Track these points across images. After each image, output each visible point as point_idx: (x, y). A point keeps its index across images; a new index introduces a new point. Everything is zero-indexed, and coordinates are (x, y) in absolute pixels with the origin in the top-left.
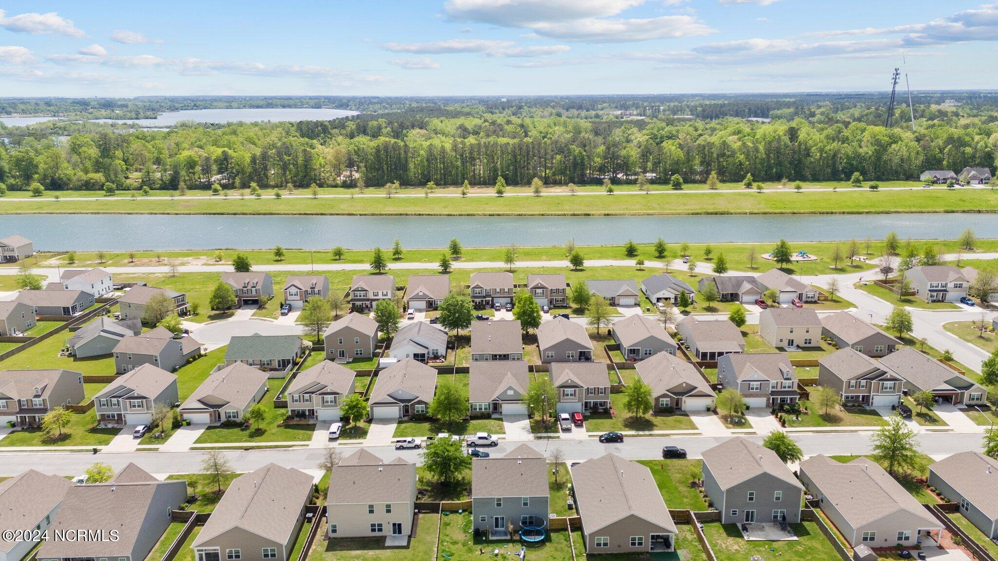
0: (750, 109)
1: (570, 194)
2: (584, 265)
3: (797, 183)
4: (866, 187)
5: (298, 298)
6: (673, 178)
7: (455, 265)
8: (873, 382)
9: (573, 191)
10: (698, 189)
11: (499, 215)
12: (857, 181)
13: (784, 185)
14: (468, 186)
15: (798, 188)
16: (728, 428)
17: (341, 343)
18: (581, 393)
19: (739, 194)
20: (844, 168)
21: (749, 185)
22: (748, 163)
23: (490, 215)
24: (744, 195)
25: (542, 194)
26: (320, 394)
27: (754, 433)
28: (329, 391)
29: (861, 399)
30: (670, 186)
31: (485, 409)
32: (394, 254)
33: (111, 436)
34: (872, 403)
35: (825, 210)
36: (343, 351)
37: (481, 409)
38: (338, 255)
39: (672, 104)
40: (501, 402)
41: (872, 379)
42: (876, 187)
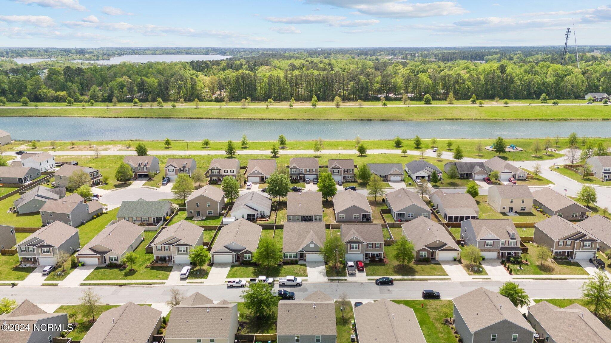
0: (472, 56)
1: (358, 106)
2: (367, 153)
3: (506, 100)
4: (550, 103)
5: (174, 173)
6: (425, 97)
7: (281, 152)
8: (576, 242)
9: (361, 105)
10: (441, 104)
11: (313, 120)
12: (545, 99)
13: (497, 102)
14: (294, 101)
15: (506, 103)
16: (470, 275)
17: (198, 206)
18: (362, 247)
19: (468, 107)
20: (535, 91)
21: (474, 102)
22: (473, 87)
23: (307, 120)
24: (471, 108)
25: (341, 107)
26: (176, 246)
27: (489, 279)
28: (182, 243)
29: (566, 254)
30: (423, 102)
31: (294, 257)
32: (242, 145)
33: (27, 273)
34: (575, 257)
35: (524, 118)
36: (199, 212)
37: (291, 257)
38: (206, 145)
39: (423, 53)
40: (305, 252)
41: (576, 240)
42: (557, 103)
